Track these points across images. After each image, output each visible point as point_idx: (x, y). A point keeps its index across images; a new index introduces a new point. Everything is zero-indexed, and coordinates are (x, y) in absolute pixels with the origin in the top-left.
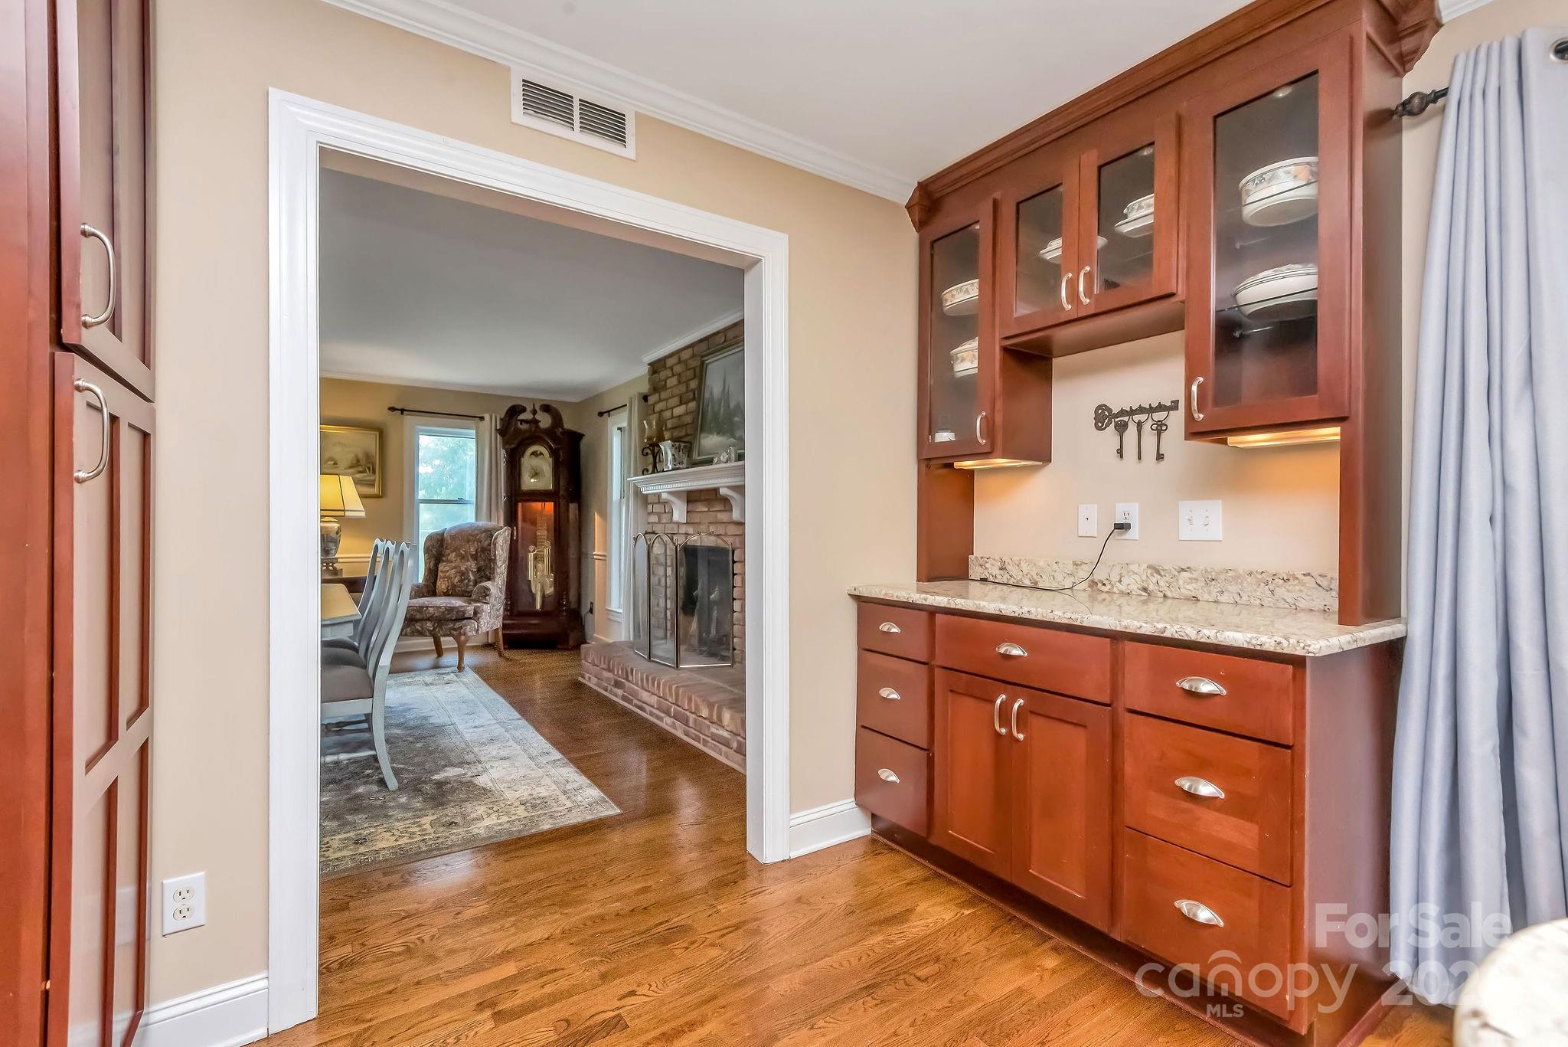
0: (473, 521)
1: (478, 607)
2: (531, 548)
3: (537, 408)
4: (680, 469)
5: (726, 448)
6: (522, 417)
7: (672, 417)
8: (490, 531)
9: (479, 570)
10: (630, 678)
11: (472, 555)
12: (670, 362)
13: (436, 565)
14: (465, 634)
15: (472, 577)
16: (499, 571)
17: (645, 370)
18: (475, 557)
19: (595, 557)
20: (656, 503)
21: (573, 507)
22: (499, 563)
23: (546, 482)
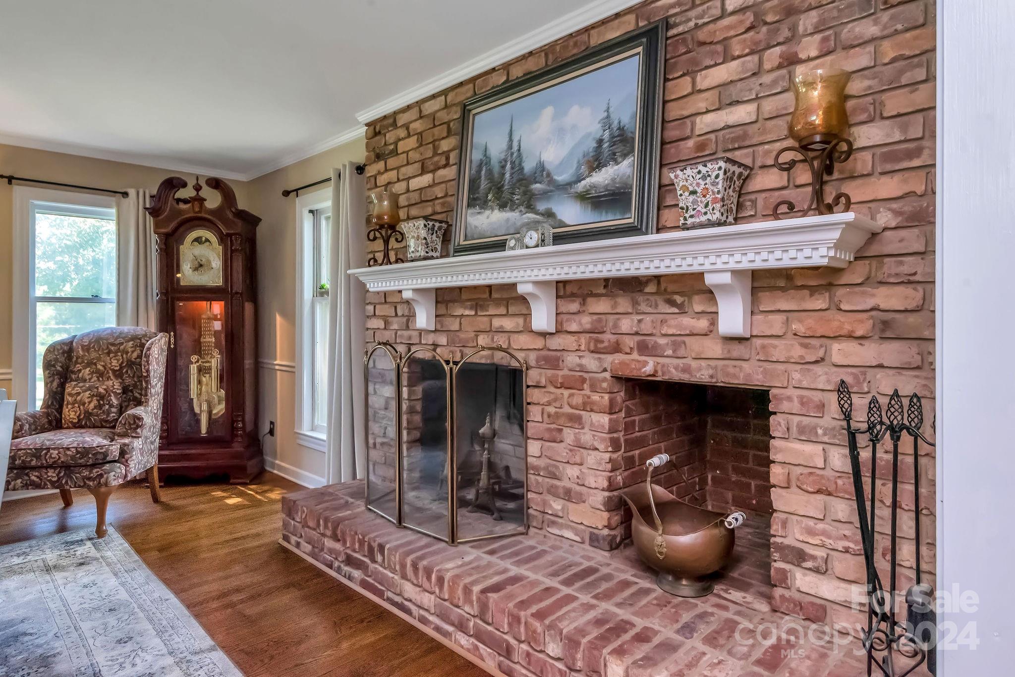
0: (113, 325)
1: (125, 445)
2: (194, 358)
3: (202, 183)
4: (432, 258)
5: (532, 226)
6: (182, 194)
7: (408, 191)
8: (140, 339)
9: (125, 390)
10: (379, 558)
11: (114, 371)
12: (402, 119)
13: (62, 386)
14: (106, 484)
15: (115, 401)
16: (153, 391)
17: (361, 131)
18: (118, 374)
19: (277, 367)
20: (380, 303)
21: (249, 307)
22: (154, 381)
23: (213, 277)
